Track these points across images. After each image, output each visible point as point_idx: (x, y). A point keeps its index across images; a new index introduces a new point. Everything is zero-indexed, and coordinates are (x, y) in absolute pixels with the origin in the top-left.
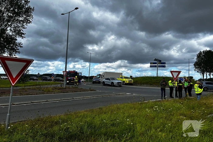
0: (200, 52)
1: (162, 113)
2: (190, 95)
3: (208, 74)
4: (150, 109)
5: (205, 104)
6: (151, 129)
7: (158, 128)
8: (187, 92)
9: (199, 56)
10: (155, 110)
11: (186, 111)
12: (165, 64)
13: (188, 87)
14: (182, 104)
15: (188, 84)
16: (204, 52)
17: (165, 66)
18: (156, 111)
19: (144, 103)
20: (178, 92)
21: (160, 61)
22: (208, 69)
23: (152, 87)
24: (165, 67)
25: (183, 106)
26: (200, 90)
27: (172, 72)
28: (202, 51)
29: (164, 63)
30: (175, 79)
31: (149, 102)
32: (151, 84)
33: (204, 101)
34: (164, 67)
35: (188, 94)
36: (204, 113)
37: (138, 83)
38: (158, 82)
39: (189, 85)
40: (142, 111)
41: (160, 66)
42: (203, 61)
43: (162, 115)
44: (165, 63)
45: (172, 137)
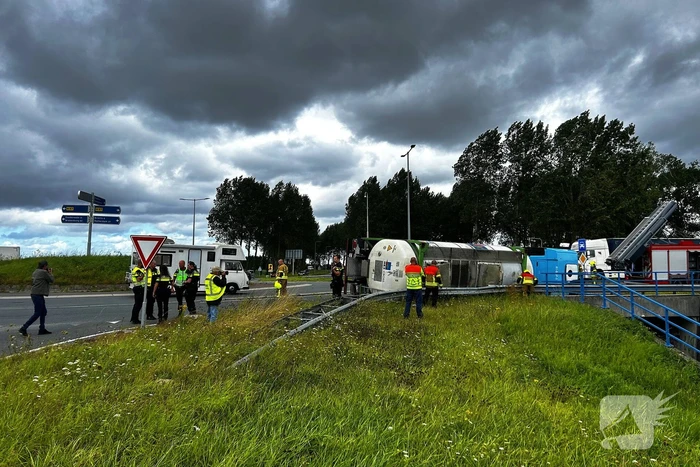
0: (226, 180)
1: (95, 380)
2: (192, 309)
3: (244, 244)
4: (51, 375)
5: (229, 332)
6: (45, 446)
7: (75, 436)
8: (184, 301)
9: (223, 192)
10: (71, 375)
11: (174, 361)
12: (118, 213)
13: (186, 286)
14: (166, 339)
15: (185, 276)
16: (235, 180)
17: (118, 218)
18: (72, 379)
19: (29, 356)
20: (156, 304)
21: (101, 201)
22: (245, 231)
23: (67, 292)
24: (118, 223)
25: (167, 347)
26: (219, 289)
27: (136, 239)
28: (231, 178)
29: (115, 210)
30: (146, 263)
31: (47, 350)
32: (65, 284)
33: (228, 324)
34: (115, 221)
35: (185, 306)
36: (223, 358)
37: (11, 284)
38: (90, 273)
39: (189, 280)
40: (17, 386)
41: (99, 220)
42: (233, 209)
43: (93, 386)
44: (119, 208)
45: (120, 454)
